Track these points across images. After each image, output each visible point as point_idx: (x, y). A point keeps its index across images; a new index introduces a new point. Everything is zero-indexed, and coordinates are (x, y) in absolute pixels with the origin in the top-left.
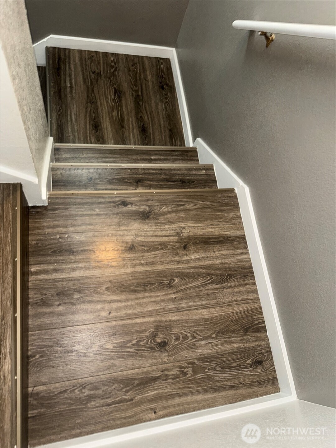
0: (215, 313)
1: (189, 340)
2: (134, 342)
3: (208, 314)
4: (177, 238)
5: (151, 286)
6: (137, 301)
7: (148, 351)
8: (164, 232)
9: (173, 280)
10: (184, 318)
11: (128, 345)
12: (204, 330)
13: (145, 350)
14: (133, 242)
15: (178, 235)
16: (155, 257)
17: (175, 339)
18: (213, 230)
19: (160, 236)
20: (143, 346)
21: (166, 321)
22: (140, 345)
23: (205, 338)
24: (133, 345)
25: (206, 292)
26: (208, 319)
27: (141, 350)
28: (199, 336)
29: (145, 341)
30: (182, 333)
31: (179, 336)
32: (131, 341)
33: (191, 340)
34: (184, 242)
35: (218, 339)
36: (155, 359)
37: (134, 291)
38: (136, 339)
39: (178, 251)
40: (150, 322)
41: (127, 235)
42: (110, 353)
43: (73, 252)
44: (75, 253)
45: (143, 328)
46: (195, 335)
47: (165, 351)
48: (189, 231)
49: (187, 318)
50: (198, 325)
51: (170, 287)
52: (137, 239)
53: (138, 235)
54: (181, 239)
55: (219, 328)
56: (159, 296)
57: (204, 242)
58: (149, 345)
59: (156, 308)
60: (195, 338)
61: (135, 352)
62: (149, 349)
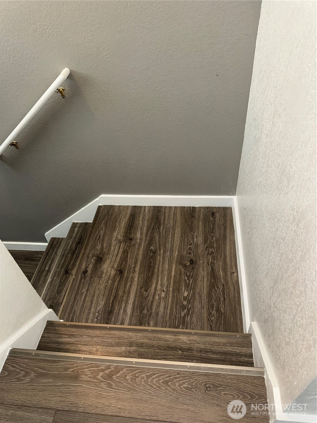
0: (179, 230)
1: (192, 247)
2: (186, 278)
3: (179, 234)
4: (122, 243)
5: (152, 264)
6: (160, 273)
7: (194, 271)
8: (116, 250)
9: (151, 250)
10: (178, 248)
11: (188, 282)
12: (188, 238)
13: (193, 273)
14: (116, 270)
15: (120, 242)
16: (132, 258)
17: (190, 255)
18: (124, 222)
19: (118, 253)
20: (190, 273)
21: (177, 258)
22: (189, 275)
23: (193, 238)
24: (188, 280)
25: (164, 232)
26: (181, 234)
27: (192, 275)
28: (191, 241)
29: (187, 272)
30: (187, 250)
31: (188, 252)
32: (185, 280)
33: (192, 246)
34: (127, 239)
35: (195, 231)
36: (200, 268)
37: (152, 274)
38: (185, 277)
39: (132, 244)
40: (175, 268)
41: (110, 273)
42: (191, 294)
43: (112, 310)
44: (113, 309)
45: (178, 272)
46: (190, 243)
47: (196, 261)
48: (120, 236)
49: (178, 246)
50: (184, 240)
51: (155, 252)
52: (115, 267)
53: (113, 266)
54: (124, 241)
55: (188, 230)
56: (160, 259)
57: (130, 228)
58: (190, 270)
59: (167, 262)
60: (191, 244)
61: (193, 279)
62: (193, 270)
